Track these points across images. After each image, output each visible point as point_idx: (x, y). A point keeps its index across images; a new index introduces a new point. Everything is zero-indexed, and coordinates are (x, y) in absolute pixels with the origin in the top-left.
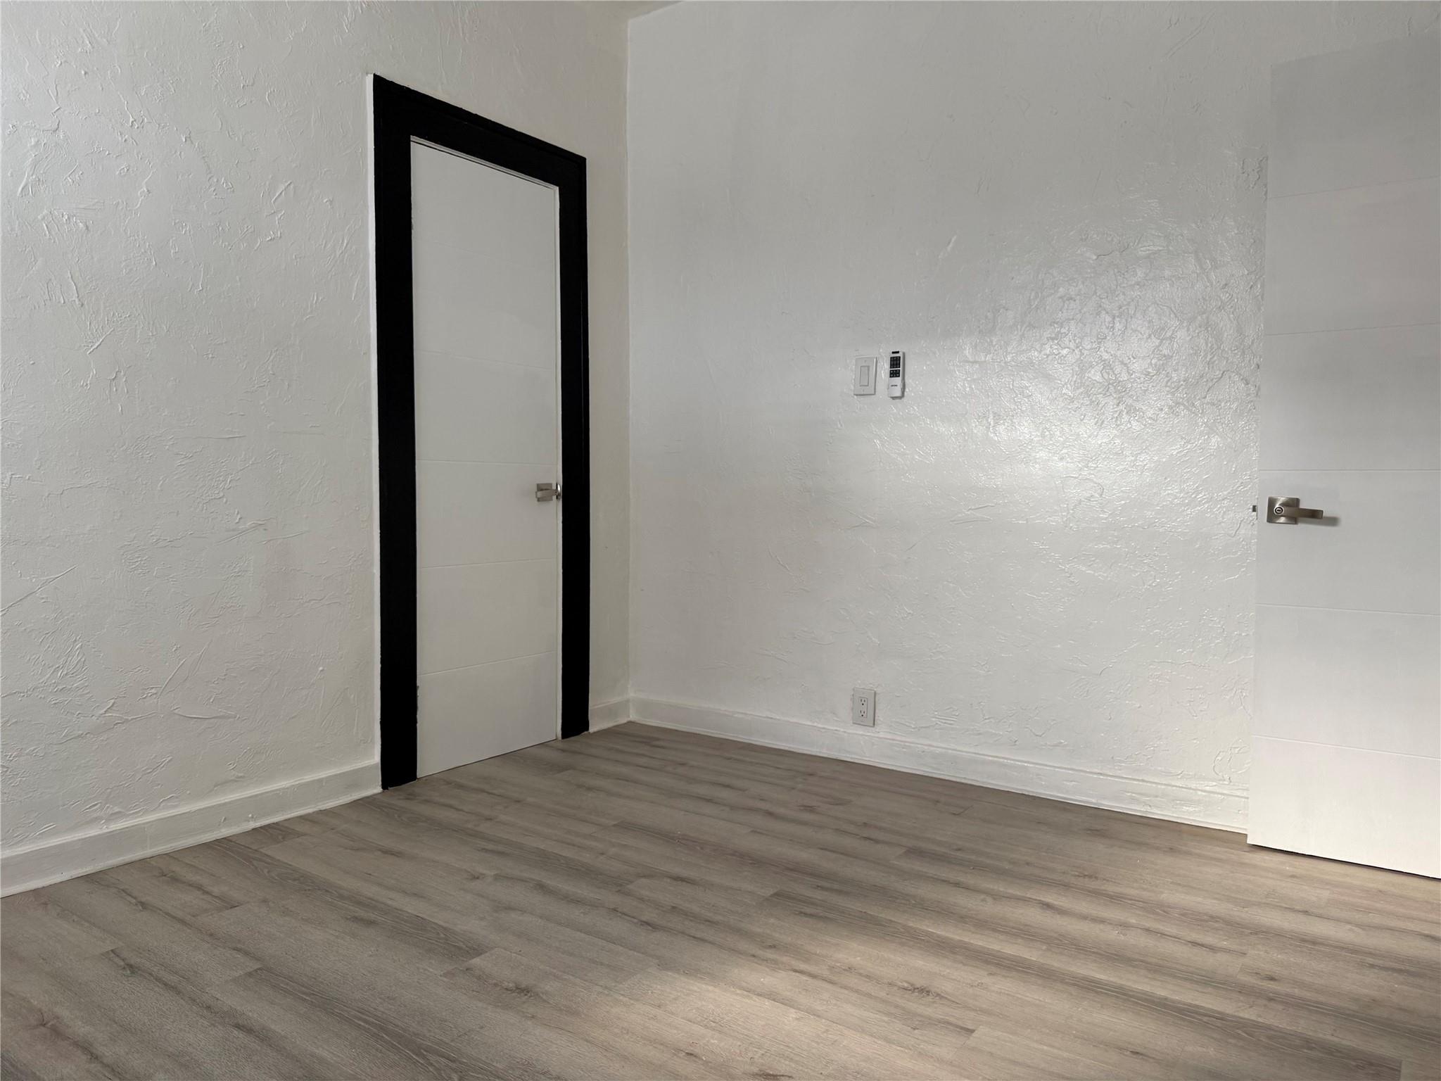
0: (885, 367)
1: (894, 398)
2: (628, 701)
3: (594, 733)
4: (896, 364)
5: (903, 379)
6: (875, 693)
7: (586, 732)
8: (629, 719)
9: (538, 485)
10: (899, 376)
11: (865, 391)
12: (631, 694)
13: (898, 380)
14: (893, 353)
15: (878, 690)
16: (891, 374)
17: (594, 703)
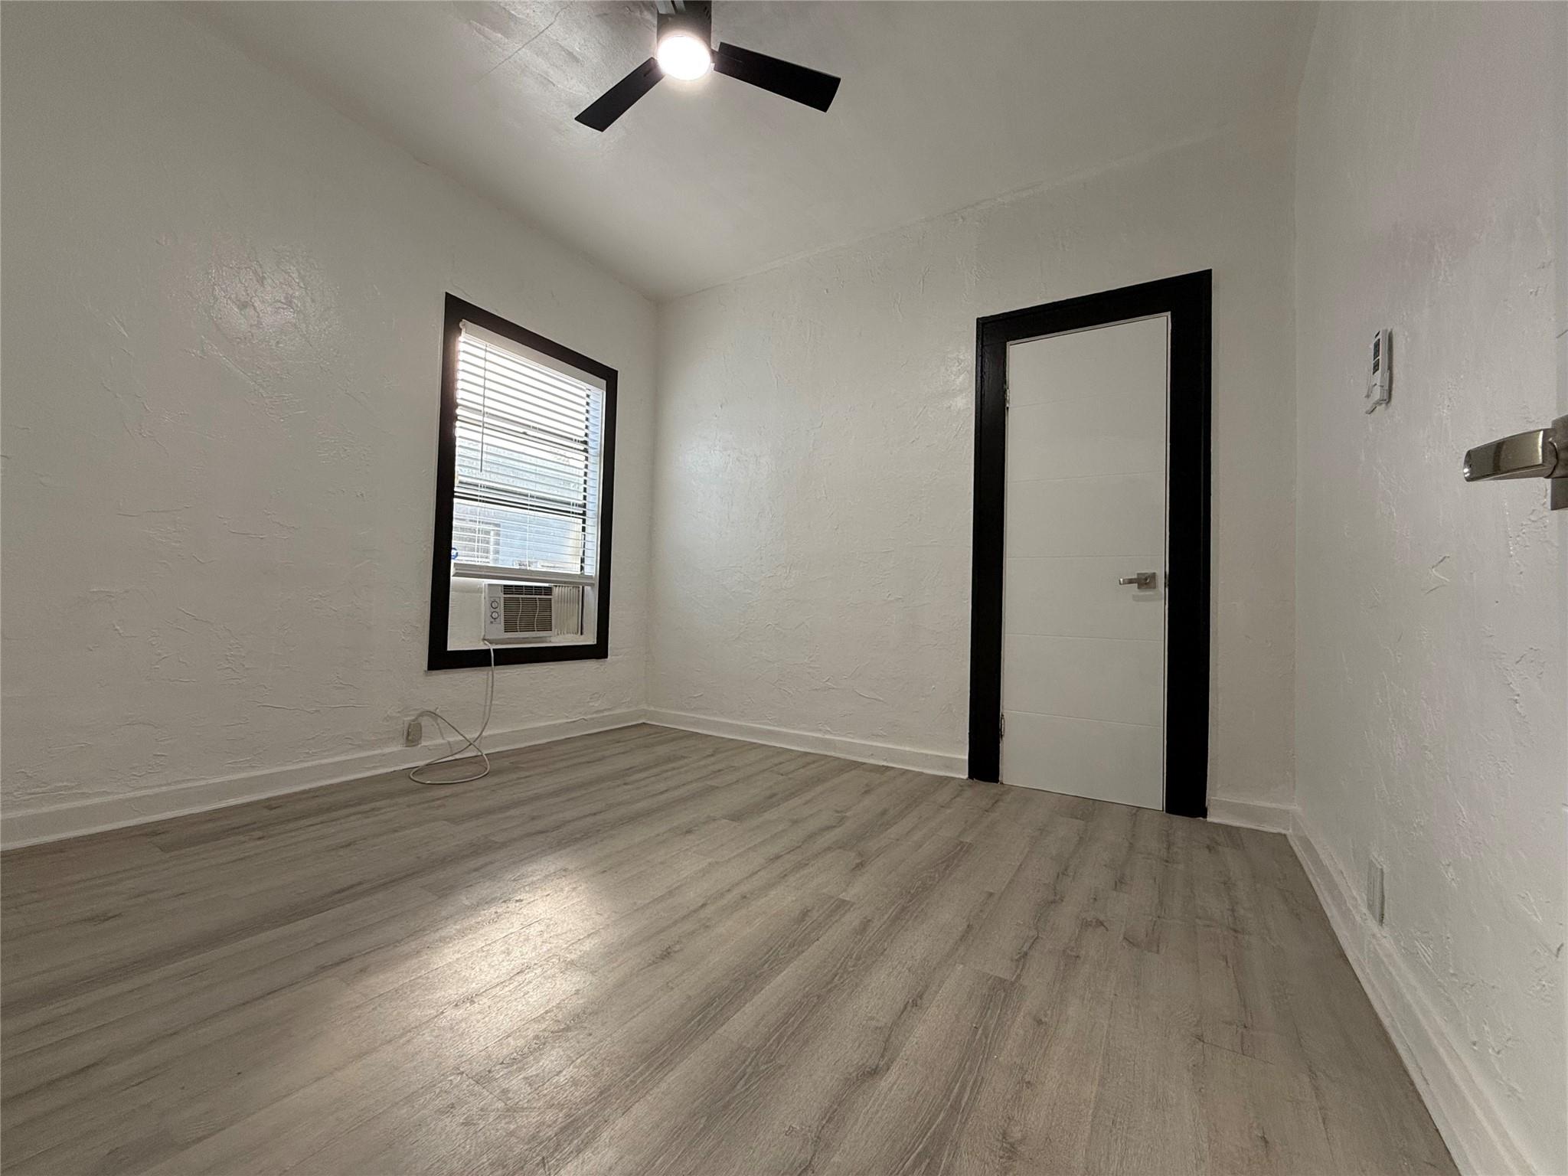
3: (1210, 823)
4: (1377, 353)
5: (1390, 368)
7: (1201, 819)
8: (1284, 832)
9: (1138, 574)
10: (1379, 369)
12: (1294, 807)
13: (1378, 376)
14: (1376, 336)
16: (1374, 368)
17: (1217, 793)
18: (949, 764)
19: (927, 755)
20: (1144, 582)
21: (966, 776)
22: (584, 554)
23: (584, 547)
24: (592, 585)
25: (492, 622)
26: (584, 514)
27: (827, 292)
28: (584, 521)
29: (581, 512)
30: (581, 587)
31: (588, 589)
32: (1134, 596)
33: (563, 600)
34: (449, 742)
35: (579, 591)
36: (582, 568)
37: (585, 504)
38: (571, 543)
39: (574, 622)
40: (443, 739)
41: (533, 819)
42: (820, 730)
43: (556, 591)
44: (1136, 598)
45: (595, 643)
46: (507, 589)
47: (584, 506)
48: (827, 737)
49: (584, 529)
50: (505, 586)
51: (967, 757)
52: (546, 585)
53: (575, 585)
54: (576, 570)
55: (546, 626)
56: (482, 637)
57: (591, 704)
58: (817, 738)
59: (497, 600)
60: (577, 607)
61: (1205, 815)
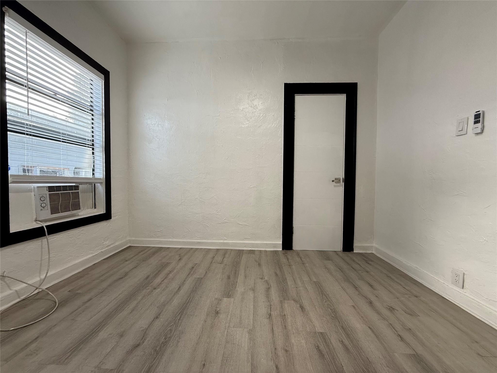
0: (472, 120)
1: (477, 134)
2: (372, 246)
3: (355, 253)
4: (478, 118)
5: (483, 123)
6: (464, 274)
7: (352, 252)
8: (372, 252)
9: (335, 178)
10: (479, 123)
11: (461, 133)
12: (374, 245)
13: (479, 125)
14: (476, 112)
15: (465, 273)
16: (474, 122)
17: (356, 244)
18: (275, 246)
19: (267, 244)
20: (337, 180)
21: (281, 249)
22: (94, 167)
23: (94, 163)
24: (101, 183)
25: (41, 210)
26: (93, 145)
27: (220, 58)
28: (93, 149)
29: (91, 144)
30: (93, 184)
31: (98, 185)
32: (334, 185)
33: (85, 192)
34: (16, 291)
35: (92, 186)
36: (93, 174)
37: (93, 140)
38: (87, 161)
39: (90, 202)
40: (11, 290)
41: (121, 335)
42: (222, 239)
43: (81, 187)
44: (335, 186)
45: (105, 212)
46: (51, 189)
47: (93, 141)
48: (225, 241)
49: (93, 153)
50: (49, 187)
51: (281, 243)
52: (74, 184)
53: (90, 183)
54: (90, 176)
55: (77, 207)
56: (34, 220)
57: (104, 243)
58: (221, 243)
59: (45, 196)
60: (91, 195)
61: (353, 251)
